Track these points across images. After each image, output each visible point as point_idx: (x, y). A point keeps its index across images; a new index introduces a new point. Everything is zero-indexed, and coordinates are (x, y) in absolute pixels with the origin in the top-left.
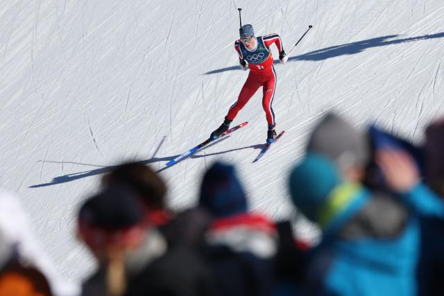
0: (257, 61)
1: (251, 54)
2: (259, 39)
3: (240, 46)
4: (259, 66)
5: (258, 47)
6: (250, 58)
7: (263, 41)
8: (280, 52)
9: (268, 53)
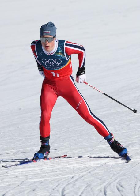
0: (52, 66)
1: (47, 57)
2: (61, 42)
3: (37, 47)
4: (53, 73)
5: (57, 52)
6: (44, 61)
7: (65, 46)
8: (79, 67)
9: (66, 61)
